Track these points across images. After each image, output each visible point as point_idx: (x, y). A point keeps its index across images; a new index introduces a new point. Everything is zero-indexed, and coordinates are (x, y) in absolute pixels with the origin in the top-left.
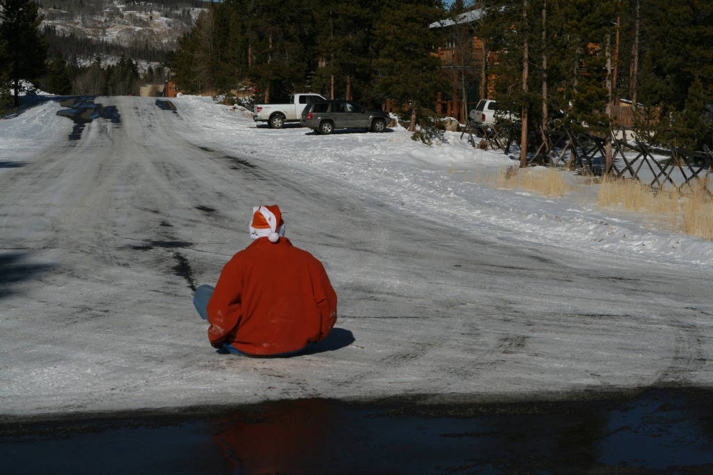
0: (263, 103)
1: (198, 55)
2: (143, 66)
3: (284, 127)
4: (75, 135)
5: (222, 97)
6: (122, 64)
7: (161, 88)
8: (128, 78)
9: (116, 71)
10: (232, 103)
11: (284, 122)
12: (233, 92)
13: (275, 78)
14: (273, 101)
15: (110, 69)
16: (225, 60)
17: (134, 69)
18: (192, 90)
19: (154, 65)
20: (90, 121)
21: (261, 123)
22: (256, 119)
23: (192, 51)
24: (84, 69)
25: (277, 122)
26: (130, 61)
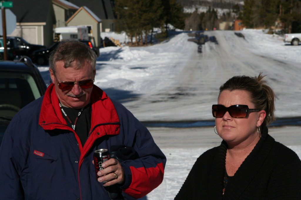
0: (288, 33)
1: (254, 9)
2: (220, 12)
3: (299, 45)
4: (200, 51)
5: (267, 30)
6: (209, 11)
7: (231, 24)
8: (212, 19)
9: (206, 15)
10: (272, 33)
11: (298, 42)
12: (273, 27)
13: (294, 20)
14: (293, 32)
15: (203, 14)
16: (268, 11)
17: (215, 13)
18: (250, 26)
19: (226, 11)
20: (204, 44)
21: (287, 43)
22: (284, 41)
23: (251, 7)
24: (189, 15)
25: (295, 42)
26: (213, 10)
